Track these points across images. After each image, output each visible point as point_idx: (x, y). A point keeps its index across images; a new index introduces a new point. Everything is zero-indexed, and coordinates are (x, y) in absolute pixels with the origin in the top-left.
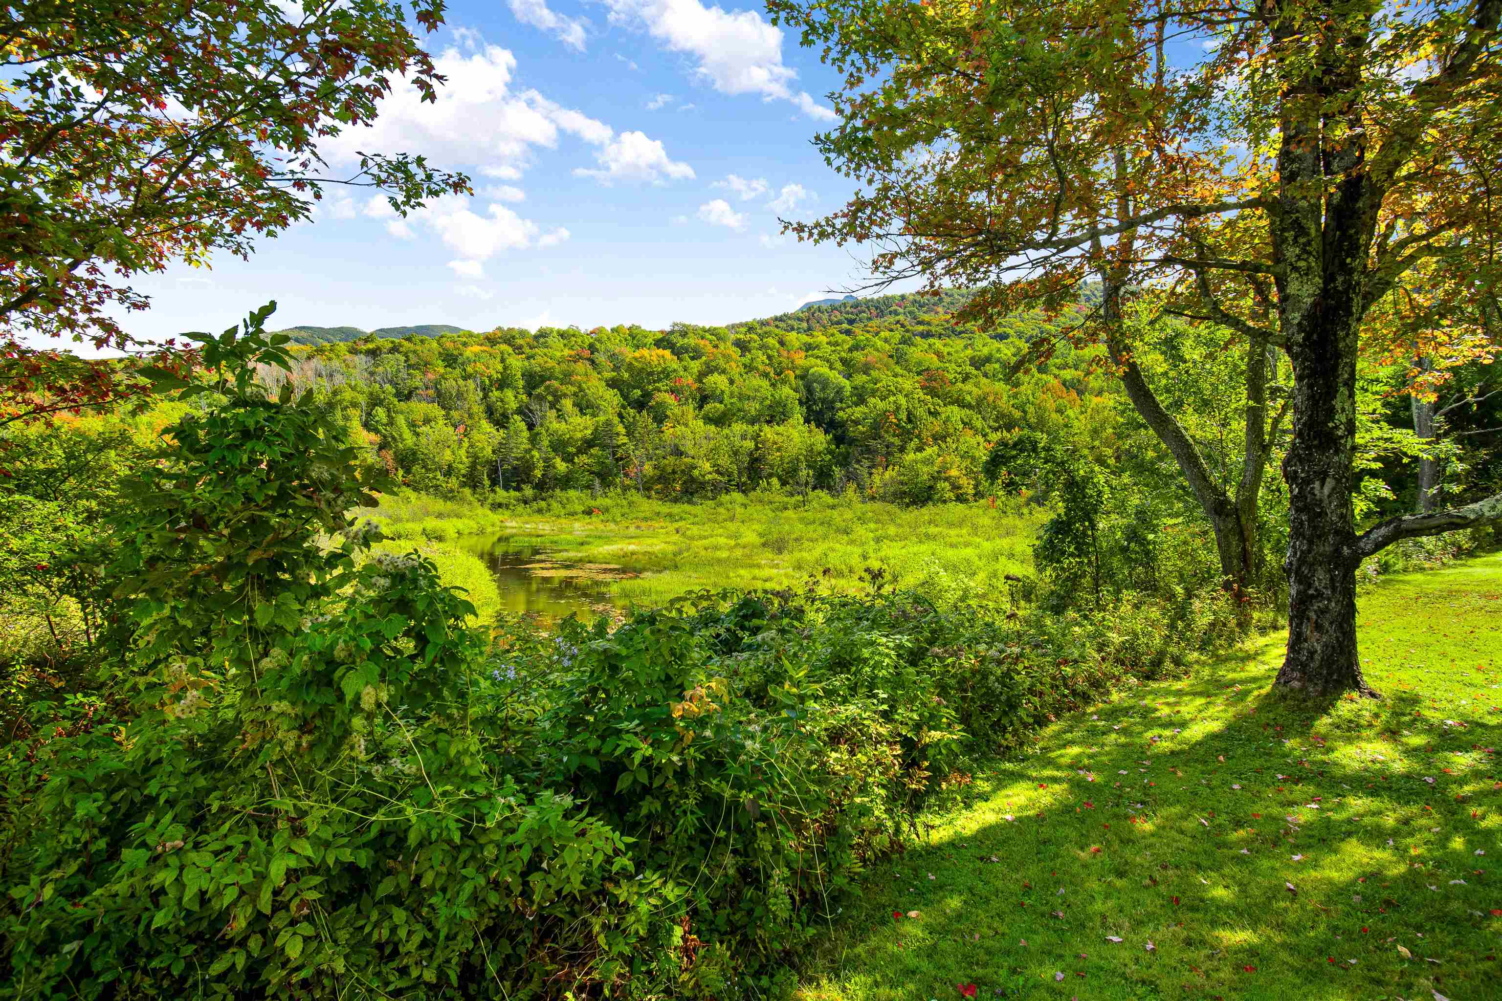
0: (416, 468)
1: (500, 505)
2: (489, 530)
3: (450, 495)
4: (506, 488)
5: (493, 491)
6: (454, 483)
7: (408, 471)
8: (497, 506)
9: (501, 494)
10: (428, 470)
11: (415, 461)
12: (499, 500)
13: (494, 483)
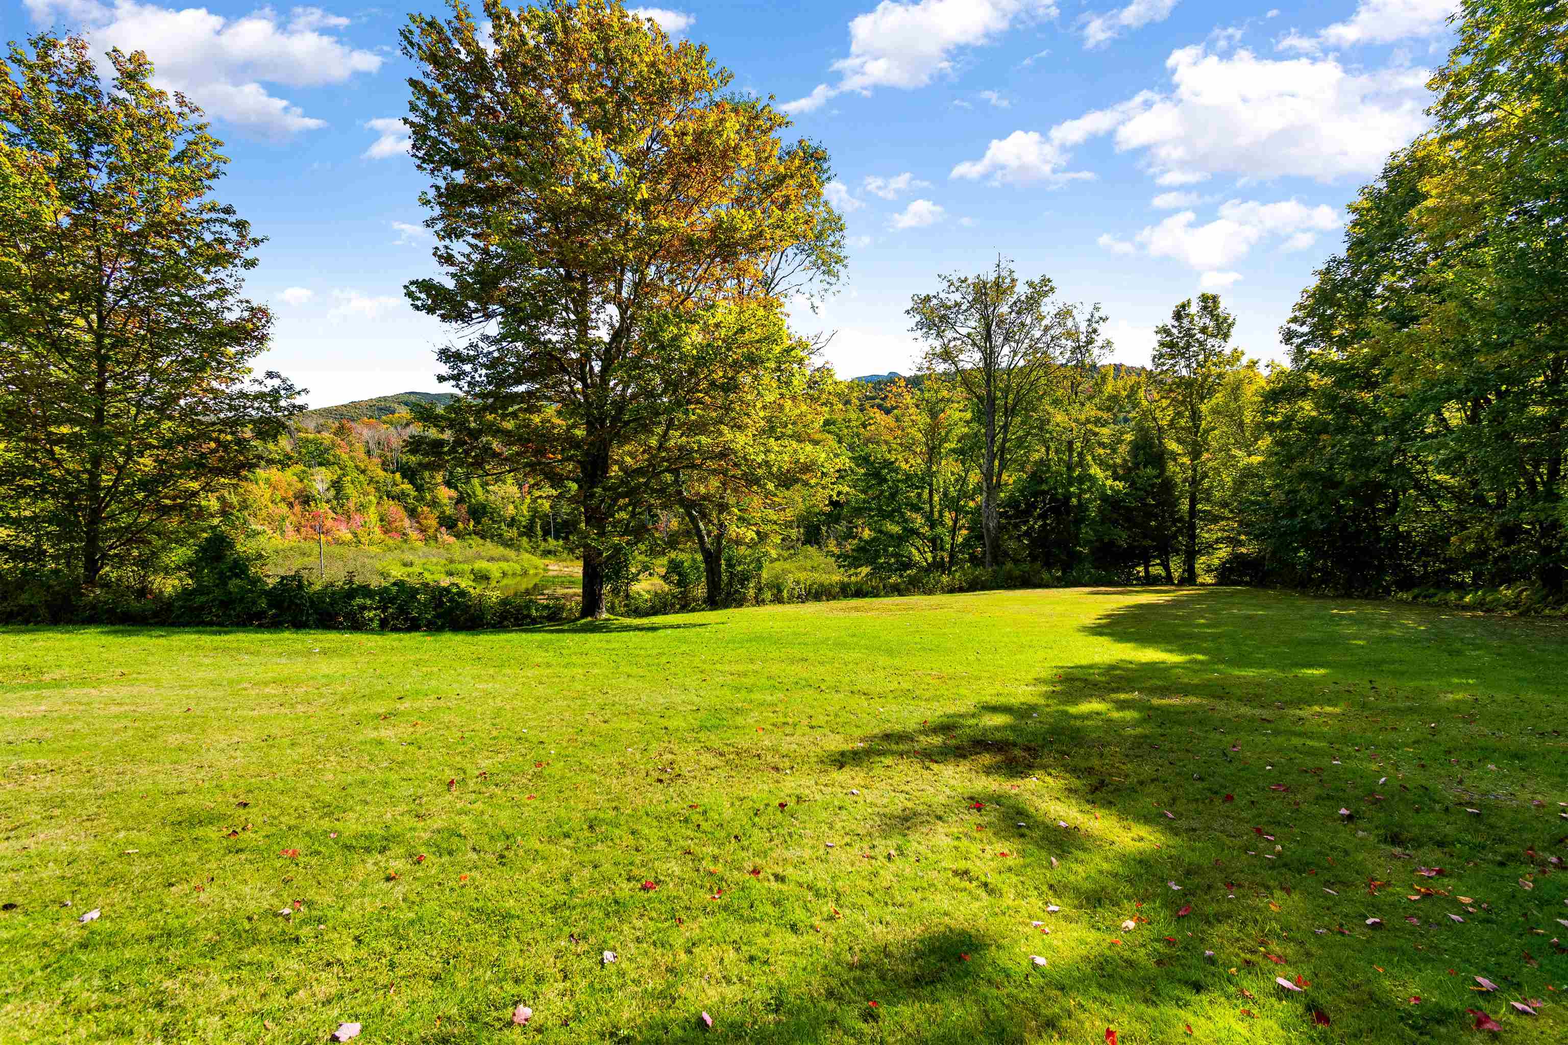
0: (485, 520)
1: (549, 552)
2: (532, 572)
3: (508, 544)
4: (557, 538)
5: (545, 540)
6: (513, 533)
7: (478, 522)
8: (547, 553)
9: (552, 543)
10: (494, 522)
11: (484, 513)
12: (551, 548)
13: (546, 533)
